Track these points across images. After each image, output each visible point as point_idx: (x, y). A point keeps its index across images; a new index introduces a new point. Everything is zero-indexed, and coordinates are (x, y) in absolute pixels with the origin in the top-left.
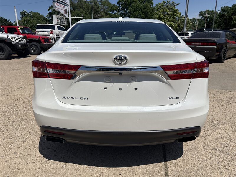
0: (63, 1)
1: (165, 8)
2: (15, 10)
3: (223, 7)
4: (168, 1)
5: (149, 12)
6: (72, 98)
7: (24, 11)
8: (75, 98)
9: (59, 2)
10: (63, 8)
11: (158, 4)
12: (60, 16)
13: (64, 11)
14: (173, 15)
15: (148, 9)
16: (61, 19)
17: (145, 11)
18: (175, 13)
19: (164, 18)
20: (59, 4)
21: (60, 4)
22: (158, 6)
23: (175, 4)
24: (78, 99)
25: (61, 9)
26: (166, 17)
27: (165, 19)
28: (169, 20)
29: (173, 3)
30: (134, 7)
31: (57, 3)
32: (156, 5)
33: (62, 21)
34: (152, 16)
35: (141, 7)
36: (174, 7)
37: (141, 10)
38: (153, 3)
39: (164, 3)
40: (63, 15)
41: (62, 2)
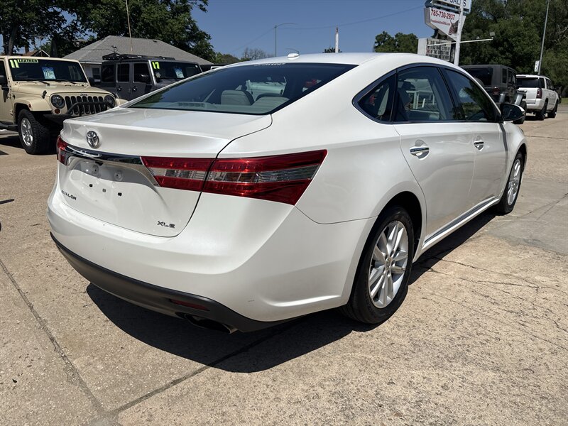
0: (454, 4)
2: (337, 35)
7: (384, 32)
9: (442, 6)
10: (448, 21)
12: (438, 40)
13: (450, 26)
16: (439, 48)
20: (439, 10)
21: (445, 11)
25: (445, 23)
31: (436, 10)
33: (440, 52)
40: (446, 37)
41: (449, 5)
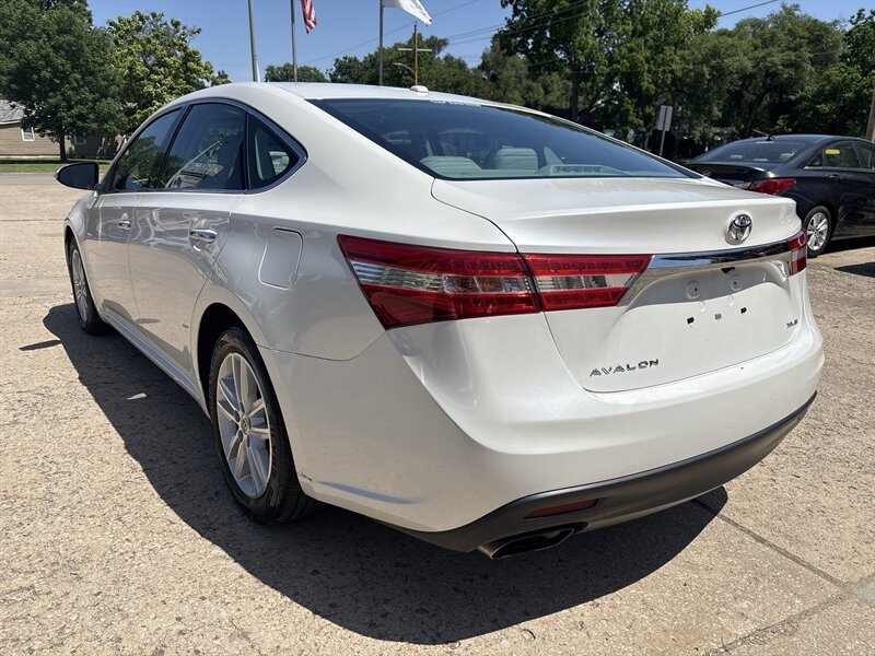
1: (149, 41)
3: (341, 59)
4: (154, 15)
5: (86, 49)
6: (619, 369)
8: (625, 368)
11: (117, 22)
14: (185, 72)
15: (79, 37)
17: (69, 45)
18: (192, 65)
19: (150, 80)
22: (119, 29)
23: (184, 28)
24: (634, 368)
26: (157, 74)
27: (154, 81)
28: (172, 88)
29: (176, 24)
30: (10, 22)
32: (111, 24)
34: (102, 65)
35: (46, 24)
36: (183, 40)
37: (48, 35)
38: (89, 14)
39: (141, 19)
